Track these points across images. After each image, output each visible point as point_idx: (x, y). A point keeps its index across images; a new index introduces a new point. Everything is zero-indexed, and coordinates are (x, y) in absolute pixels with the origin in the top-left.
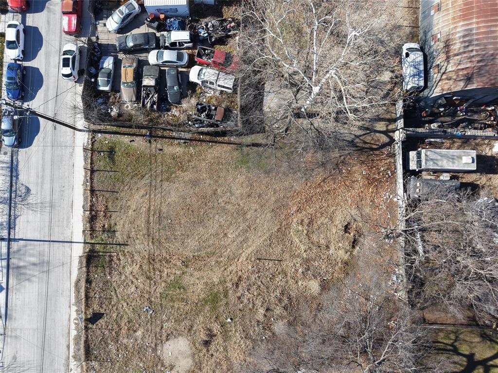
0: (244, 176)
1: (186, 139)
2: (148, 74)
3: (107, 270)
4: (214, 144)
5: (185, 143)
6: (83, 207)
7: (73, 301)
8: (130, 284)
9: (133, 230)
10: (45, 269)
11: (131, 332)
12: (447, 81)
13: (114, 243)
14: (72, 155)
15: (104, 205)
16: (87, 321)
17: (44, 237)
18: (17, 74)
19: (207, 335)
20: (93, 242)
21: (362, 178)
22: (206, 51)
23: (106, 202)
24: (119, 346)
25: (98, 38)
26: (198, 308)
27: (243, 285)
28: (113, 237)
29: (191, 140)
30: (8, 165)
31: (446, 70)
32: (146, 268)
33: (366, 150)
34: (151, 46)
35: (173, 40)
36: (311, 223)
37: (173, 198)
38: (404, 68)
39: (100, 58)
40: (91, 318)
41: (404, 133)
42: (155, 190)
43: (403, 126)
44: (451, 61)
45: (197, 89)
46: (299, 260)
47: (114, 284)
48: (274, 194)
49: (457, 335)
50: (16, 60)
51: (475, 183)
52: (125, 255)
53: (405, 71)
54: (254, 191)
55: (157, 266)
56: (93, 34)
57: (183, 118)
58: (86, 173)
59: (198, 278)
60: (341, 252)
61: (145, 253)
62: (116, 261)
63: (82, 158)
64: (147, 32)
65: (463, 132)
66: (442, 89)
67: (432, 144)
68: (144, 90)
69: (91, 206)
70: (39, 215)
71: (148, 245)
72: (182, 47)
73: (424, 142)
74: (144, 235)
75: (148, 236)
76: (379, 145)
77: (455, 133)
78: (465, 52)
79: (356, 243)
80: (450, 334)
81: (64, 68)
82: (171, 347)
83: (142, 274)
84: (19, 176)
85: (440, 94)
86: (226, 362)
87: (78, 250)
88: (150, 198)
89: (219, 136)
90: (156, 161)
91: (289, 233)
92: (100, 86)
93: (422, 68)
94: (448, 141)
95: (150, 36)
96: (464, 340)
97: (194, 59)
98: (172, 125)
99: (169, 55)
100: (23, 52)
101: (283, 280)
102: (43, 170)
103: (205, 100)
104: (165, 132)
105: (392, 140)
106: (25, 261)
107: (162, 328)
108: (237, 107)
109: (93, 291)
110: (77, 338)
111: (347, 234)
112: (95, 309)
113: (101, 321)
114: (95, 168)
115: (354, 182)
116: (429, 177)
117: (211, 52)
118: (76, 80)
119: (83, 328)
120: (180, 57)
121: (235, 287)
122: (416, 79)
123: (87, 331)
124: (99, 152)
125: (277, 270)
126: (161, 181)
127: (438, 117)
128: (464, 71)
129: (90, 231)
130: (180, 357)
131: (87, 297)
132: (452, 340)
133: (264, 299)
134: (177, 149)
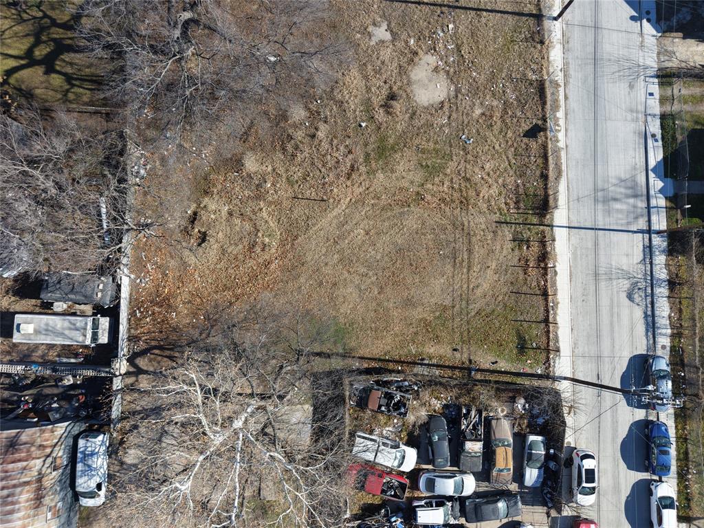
0: (342, 311)
1: (422, 364)
2: (475, 459)
3: (521, 191)
4: (382, 358)
5: (423, 359)
6: (556, 273)
7: (563, 154)
8: (491, 173)
9: (489, 242)
10: (600, 194)
11: (488, 113)
12: (45, 443)
13: (513, 226)
14: (575, 344)
15: (529, 276)
16: (543, 128)
17: (605, 234)
18: (657, 459)
19: (392, 107)
20: (542, 227)
21: (177, 307)
22: (393, 493)
23: (526, 280)
24: (503, 97)
25: (548, 514)
26: (403, 142)
27: (345, 169)
28: (516, 233)
29: (415, 363)
30: (659, 331)
31: (44, 461)
32: (472, 193)
33: (170, 347)
34: (472, 502)
35: (441, 510)
36: (252, 247)
37: (438, 283)
38: (106, 467)
39: (544, 483)
40: (540, 132)
41: (113, 369)
42: (461, 295)
43: (114, 379)
44: (36, 474)
45: (406, 438)
46: (270, 199)
47: (511, 173)
48: (300, 287)
49: (64, 98)
50: (661, 481)
51: (17, 298)
52: (499, 209)
53: (105, 463)
54: (328, 290)
55: (456, 195)
56: (554, 520)
57: (426, 395)
58: (555, 320)
59: (403, 178)
60: (212, 207)
61: (472, 211)
62: (511, 201)
63: (561, 339)
64: (479, 524)
65: (29, 370)
66: (53, 432)
67: (73, 354)
68: (481, 435)
69: (546, 274)
70: (614, 263)
71: (469, 222)
72: (428, 500)
73: (86, 357)
74: (475, 235)
75: (469, 234)
76: (151, 354)
77: (40, 368)
78: (15, 486)
79: (192, 219)
80: (74, 100)
81: (593, 468)
82: (437, 93)
83: (476, 184)
84: (643, 316)
85: (56, 425)
86: (368, 74)
87: (560, 216)
88: (468, 284)
89: (376, 368)
90: (461, 334)
91: (281, 234)
92: (542, 442)
93: (80, 467)
94: (50, 358)
95: (474, 516)
96: (56, 91)
97: (410, 482)
98: (441, 384)
99: (447, 487)
100: (651, 493)
101: (292, 173)
102: (612, 324)
103: (395, 421)
104: (450, 375)
105: (131, 360)
106: (628, 204)
107: (449, 117)
108: (349, 410)
109: (538, 165)
110: (556, 107)
111: (203, 230)
112: (535, 143)
113: (527, 128)
114: (543, 325)
115: (190, 302)
116: (82, 307)
117: (386, 492)
118: (575, 451)
119: (548, 121)
120: (431, 485)
121: (356, 166)
122: (89, 449)
123: (544, 116)
124: (539, 348)
125: (300, 185)
126: (453, 307)
127: (61, 394)
128: (18, 458)
129: (546, 242)
130: (427, 82)
131: (545, 157)
132: (72, 92)
133: (318, 149)
134: (432, 350)
